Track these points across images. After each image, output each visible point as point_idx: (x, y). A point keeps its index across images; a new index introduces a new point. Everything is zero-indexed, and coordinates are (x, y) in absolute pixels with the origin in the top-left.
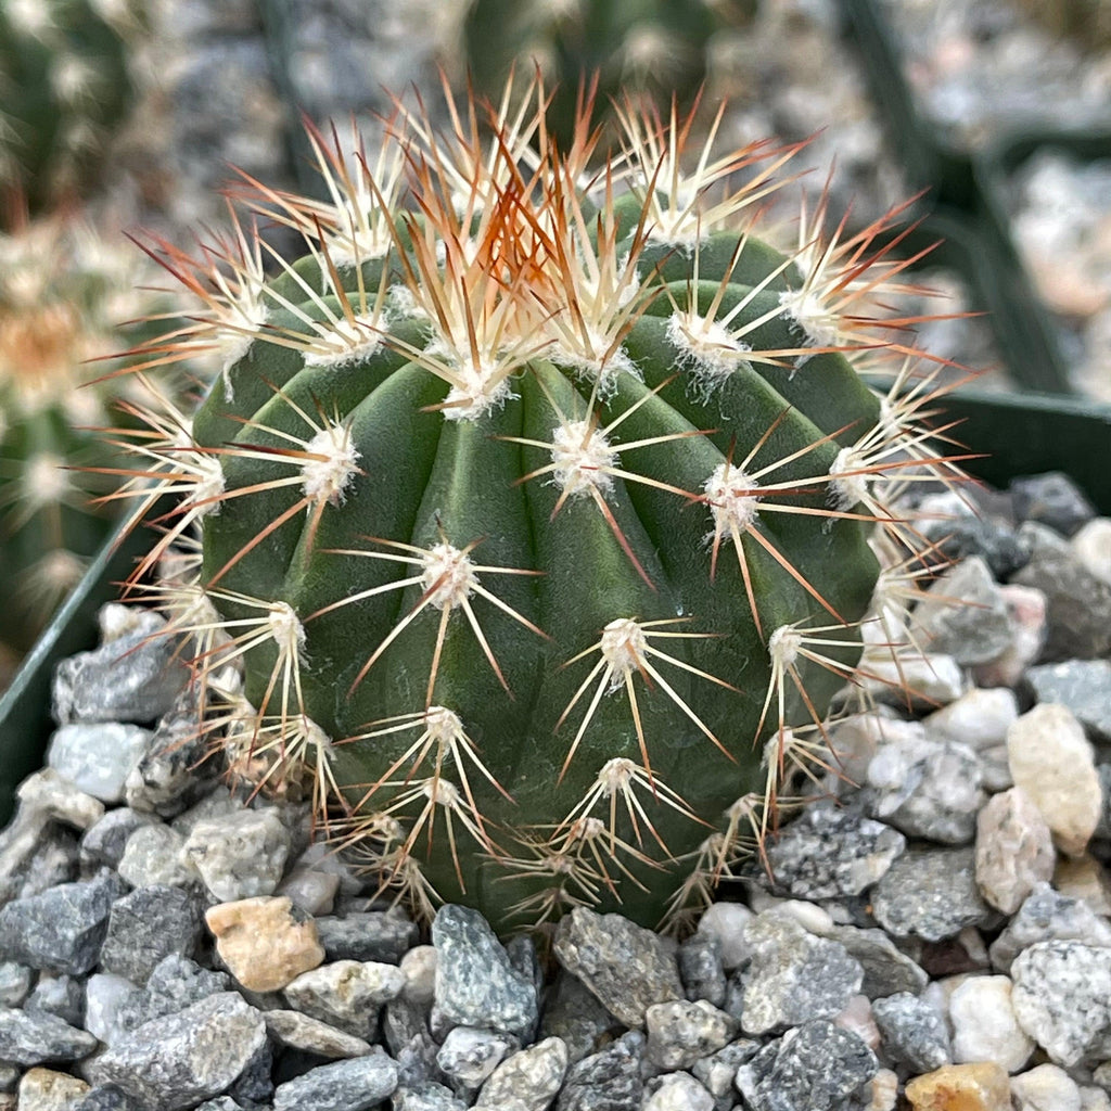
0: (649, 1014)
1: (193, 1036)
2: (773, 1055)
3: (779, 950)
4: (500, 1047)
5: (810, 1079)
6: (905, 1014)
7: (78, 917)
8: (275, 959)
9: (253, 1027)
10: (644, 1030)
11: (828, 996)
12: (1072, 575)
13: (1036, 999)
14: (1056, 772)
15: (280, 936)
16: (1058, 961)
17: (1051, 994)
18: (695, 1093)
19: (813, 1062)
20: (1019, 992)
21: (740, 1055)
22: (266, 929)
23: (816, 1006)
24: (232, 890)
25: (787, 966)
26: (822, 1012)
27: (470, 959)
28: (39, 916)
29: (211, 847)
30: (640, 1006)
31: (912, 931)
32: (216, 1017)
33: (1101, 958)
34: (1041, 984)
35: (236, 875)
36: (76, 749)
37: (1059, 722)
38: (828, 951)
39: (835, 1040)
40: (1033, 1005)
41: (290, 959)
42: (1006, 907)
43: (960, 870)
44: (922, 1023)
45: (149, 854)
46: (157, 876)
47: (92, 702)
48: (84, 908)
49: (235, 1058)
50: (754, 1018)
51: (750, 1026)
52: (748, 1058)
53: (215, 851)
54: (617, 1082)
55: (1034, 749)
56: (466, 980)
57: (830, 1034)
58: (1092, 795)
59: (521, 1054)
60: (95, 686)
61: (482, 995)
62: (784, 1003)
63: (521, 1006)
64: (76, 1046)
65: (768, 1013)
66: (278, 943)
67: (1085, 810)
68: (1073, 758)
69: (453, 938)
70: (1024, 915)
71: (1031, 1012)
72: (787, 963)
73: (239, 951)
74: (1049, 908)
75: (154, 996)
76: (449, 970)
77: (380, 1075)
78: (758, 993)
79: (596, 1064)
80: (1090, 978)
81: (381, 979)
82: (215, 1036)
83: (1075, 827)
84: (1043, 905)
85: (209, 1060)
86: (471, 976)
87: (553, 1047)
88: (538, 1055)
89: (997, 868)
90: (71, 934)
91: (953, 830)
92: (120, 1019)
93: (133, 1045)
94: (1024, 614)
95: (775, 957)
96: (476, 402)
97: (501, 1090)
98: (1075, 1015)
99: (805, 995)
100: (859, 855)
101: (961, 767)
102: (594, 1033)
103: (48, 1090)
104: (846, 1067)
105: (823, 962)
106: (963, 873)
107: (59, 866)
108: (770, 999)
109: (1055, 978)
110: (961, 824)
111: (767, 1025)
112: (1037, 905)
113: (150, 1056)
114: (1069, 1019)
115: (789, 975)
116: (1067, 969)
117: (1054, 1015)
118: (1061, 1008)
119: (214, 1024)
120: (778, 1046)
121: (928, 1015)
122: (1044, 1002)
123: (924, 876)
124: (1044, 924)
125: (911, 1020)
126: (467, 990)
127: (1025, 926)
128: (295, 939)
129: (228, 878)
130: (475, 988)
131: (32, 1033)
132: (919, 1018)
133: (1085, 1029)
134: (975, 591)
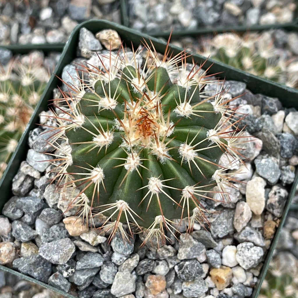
0: (158, 251)
1: (60, 256)
2: (183, 265)
3: (187, 243)
4: (125, 258)
5: (190, 275)
6: (212, 258)
7: (35, 209)
8: (78, 232)
9: (72, 249)
10: (156, 252)
11: (197, 253)
12: (270, 138)
13: (241, 257)
14: (256, 198)
15: (79, 227)
16: (247, 251)
17: (244, 257)
18: (165, 268)
19: (191, 272)
20: (237, 255)
21: (176, 263)
22: (76, 225)
23: (193, 255)
24: (69, 214)
25: (189, 247)
26: (195, 257)
27: (120, 243)
28: (26, 206)
29: (65, 206)
30: (156, 248)
31: (217, 236)
32: (65, 249)
33: (256, 252)
34: (242, 254)
35: (70, 211)
36: (34, 158)
37: (259, 183)
38: (198, 245)
39: (196, 268)
40: (240, 258)
41: (81, 232)
42: (239, 231)
43: (230, 218)
44: (216, 260)
45: (51, 193)
46: (52, 200)
47: (38, 148)
48: (36, 207)
49: (68, 257)
50: (180, 256)
51: (179, 258)
52: (177, 264)
53: (66, 207)
54: (149, 267)
55: (252, 191)
56: (119, 248)
57: (195, 266)
58: (262, 205)
59: (129, 259)
60: (39, 146)
61: (122, 251)
62: (187, 255)
63: (131, 250)
64: (34, 236)
65: (183, 256)
66: (79, 229)
67: (260, 209)
68: (260, 195)
69: (117, 237)
70: (242, 234)
71: (239, 260)
72: (189, 246)
73: (70, 228)
74: (248, 234)
75: (51, 233)
76: (116, 245)
77: (99, 264)
78: (182, 251)
79: (145, 263)
80: (253, 255)
81: (101, 241)
82: (65, 254)
83: (257, 212)
84: (247, 232)
85: (63, 259)
86: (120, 247)
87: (137, 258)
88: (133, 260)
89: (238, 224)
90: (33, 212)
91: (231, 206)
92: (43, 235)
93: (47, 252)
94: (257, 146)
95: (186, 244)
96: (132, 168)
97: (124, 267)
98: (248, 261)
99: (192, 253)
100: (209, 217)
101: (235, 192)
102: (146, 249)
103: (28, 250)
104: (198, 273)
105: (197, 247)
106: (231, 219)
107: (30, 183)
108: (184, 253)
109: (246, 254)
110: (232, 205)
111: (182, 259)
112: (245, 232)
113: (51, 258)
114: (247, 262)
115: (189, 249)
116: (248, 253)
117: (244, 261)
118: (246, 260)
119: (64, 252)
120: (184, 264)
121: (217, 258)
122: (242, 258)
123: (222, 219)
124: (246, 237)
125: (213, 259)
126: (119, 249)
127: (242, 236)
128: (82, 228)
129: (68, 212)
130: (121, 249)
131: (24, 234)
132: (215, 259)
133: (250, 264)
134: (246, 146)
